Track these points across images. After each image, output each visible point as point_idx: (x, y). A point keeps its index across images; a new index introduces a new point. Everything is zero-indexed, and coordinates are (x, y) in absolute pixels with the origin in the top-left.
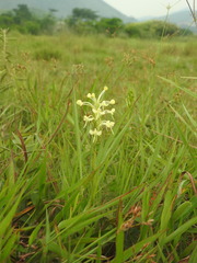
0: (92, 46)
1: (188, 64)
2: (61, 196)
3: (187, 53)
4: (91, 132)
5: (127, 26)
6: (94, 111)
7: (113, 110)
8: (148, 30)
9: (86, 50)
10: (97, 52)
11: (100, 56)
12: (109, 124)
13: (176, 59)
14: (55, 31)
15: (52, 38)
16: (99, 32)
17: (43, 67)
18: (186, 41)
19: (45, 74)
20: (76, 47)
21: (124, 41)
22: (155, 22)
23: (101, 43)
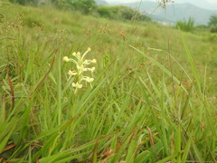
0: (69, 20)
1: (146, 44)
2: (41, 138)
3: (146, 35)
4: (74, 85)
5: (99, 8)
6: (78, 67)
7: (94, 68)
8: (115, 12)
9: (64, 22)
10: (73, 25)
11: (76, 28)
12: (89, 80)
13: (137, 39)
14: (39, 4)
15: (37, 9)
16: (76, 9)
17: (28, 32)
18: (145, 25)
19: (29, 38)
20: (56, 19)
21: (95, 19)
22: (122, 7)
23: (77, 19)
